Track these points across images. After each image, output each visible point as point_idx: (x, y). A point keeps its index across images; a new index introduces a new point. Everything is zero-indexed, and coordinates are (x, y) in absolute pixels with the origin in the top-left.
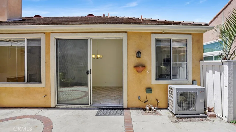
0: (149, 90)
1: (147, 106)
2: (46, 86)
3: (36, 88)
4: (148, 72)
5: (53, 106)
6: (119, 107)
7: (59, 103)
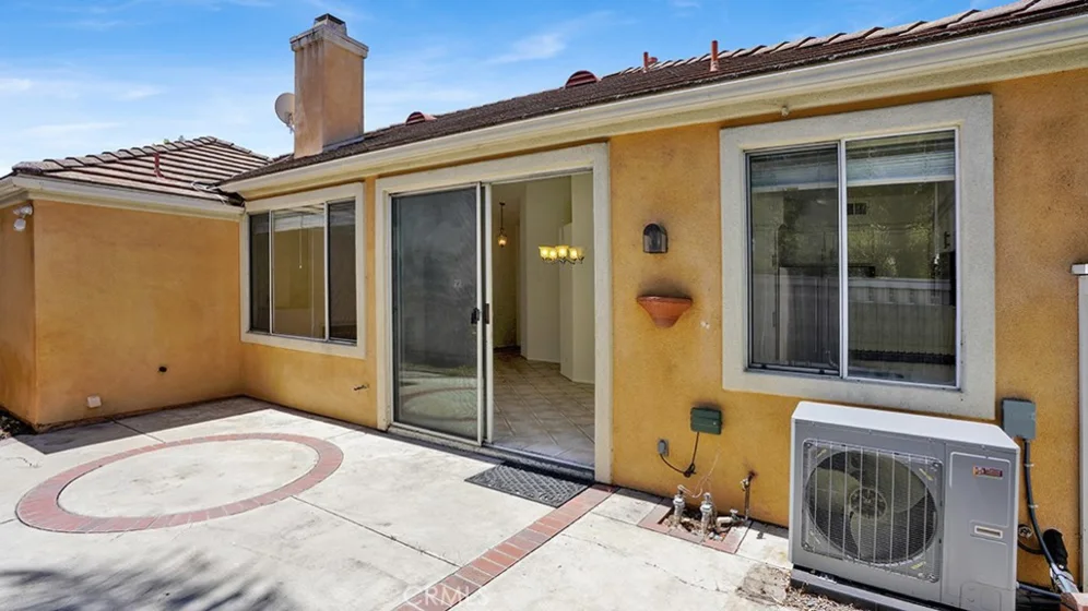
0: (709, 416)
1: (681, 493)
2: (367, 354)
3: (345, 358)
4: (703, 324)
5: (382, 425)
6: (577, 473)
7: (401, 418)
